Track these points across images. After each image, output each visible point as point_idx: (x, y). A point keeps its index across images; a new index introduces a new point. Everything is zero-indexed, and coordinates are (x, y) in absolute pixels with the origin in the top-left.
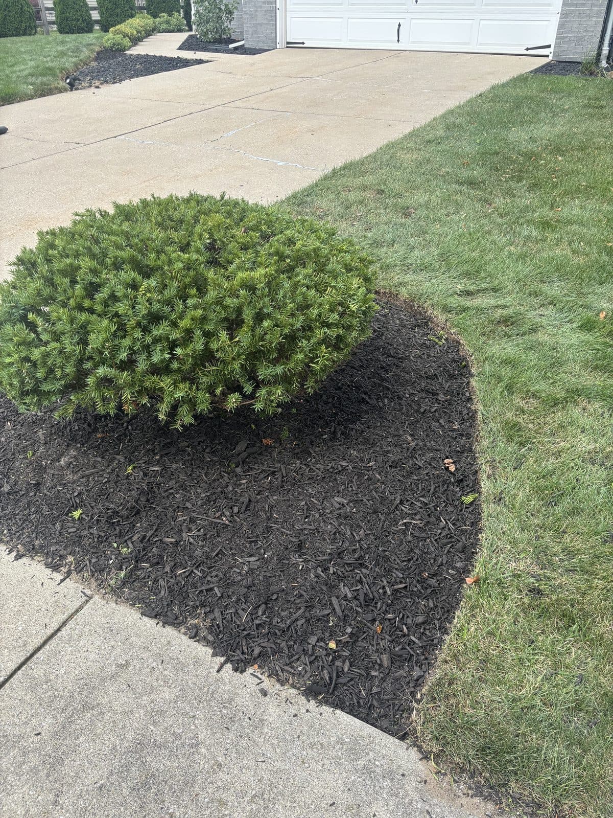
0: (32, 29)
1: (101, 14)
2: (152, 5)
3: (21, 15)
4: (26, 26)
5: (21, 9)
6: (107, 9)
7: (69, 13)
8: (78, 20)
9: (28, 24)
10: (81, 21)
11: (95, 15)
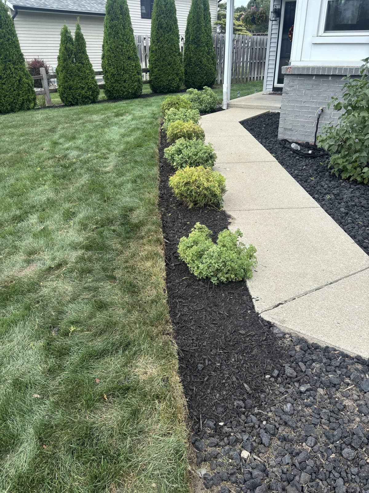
0: (30, 102)
1: (106, 78)
2: (155, 68)
3: (19, 87)
4: (23, 99)
5: (19, 81)
6: (113, 75)
7: (73, 81)
8: (83, 88)
9: (25, 97)
10: (86, 88)
11: (100, 80)
